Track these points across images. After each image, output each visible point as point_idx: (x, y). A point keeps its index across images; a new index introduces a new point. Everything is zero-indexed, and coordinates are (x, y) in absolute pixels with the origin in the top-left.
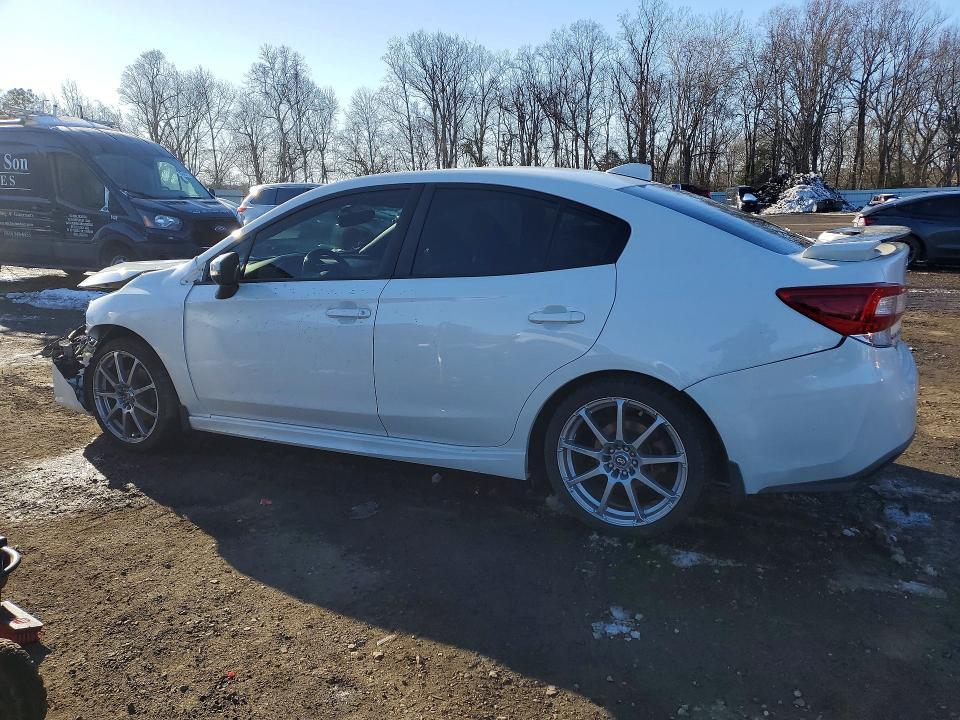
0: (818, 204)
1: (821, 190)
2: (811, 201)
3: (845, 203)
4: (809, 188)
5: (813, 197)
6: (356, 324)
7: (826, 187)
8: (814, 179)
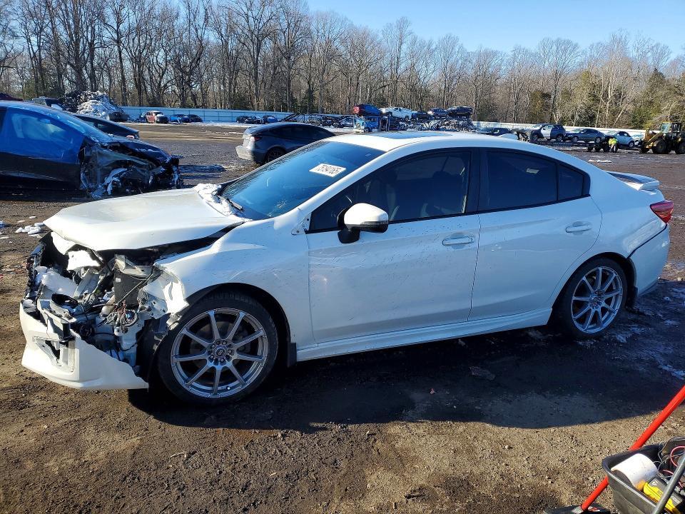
0: (110, 115)
1: (109, 105)
2: (104, 113)
3: (128, 116)
4: (100, 103)
5: (104, 110)
6: (464, 248)
7: (111, 103)
8: (102, 97)
